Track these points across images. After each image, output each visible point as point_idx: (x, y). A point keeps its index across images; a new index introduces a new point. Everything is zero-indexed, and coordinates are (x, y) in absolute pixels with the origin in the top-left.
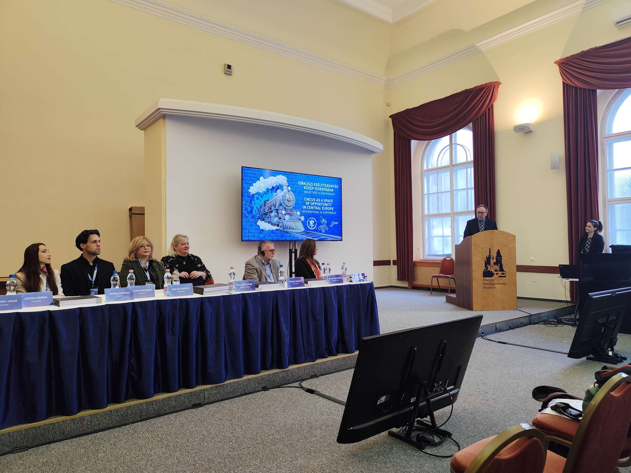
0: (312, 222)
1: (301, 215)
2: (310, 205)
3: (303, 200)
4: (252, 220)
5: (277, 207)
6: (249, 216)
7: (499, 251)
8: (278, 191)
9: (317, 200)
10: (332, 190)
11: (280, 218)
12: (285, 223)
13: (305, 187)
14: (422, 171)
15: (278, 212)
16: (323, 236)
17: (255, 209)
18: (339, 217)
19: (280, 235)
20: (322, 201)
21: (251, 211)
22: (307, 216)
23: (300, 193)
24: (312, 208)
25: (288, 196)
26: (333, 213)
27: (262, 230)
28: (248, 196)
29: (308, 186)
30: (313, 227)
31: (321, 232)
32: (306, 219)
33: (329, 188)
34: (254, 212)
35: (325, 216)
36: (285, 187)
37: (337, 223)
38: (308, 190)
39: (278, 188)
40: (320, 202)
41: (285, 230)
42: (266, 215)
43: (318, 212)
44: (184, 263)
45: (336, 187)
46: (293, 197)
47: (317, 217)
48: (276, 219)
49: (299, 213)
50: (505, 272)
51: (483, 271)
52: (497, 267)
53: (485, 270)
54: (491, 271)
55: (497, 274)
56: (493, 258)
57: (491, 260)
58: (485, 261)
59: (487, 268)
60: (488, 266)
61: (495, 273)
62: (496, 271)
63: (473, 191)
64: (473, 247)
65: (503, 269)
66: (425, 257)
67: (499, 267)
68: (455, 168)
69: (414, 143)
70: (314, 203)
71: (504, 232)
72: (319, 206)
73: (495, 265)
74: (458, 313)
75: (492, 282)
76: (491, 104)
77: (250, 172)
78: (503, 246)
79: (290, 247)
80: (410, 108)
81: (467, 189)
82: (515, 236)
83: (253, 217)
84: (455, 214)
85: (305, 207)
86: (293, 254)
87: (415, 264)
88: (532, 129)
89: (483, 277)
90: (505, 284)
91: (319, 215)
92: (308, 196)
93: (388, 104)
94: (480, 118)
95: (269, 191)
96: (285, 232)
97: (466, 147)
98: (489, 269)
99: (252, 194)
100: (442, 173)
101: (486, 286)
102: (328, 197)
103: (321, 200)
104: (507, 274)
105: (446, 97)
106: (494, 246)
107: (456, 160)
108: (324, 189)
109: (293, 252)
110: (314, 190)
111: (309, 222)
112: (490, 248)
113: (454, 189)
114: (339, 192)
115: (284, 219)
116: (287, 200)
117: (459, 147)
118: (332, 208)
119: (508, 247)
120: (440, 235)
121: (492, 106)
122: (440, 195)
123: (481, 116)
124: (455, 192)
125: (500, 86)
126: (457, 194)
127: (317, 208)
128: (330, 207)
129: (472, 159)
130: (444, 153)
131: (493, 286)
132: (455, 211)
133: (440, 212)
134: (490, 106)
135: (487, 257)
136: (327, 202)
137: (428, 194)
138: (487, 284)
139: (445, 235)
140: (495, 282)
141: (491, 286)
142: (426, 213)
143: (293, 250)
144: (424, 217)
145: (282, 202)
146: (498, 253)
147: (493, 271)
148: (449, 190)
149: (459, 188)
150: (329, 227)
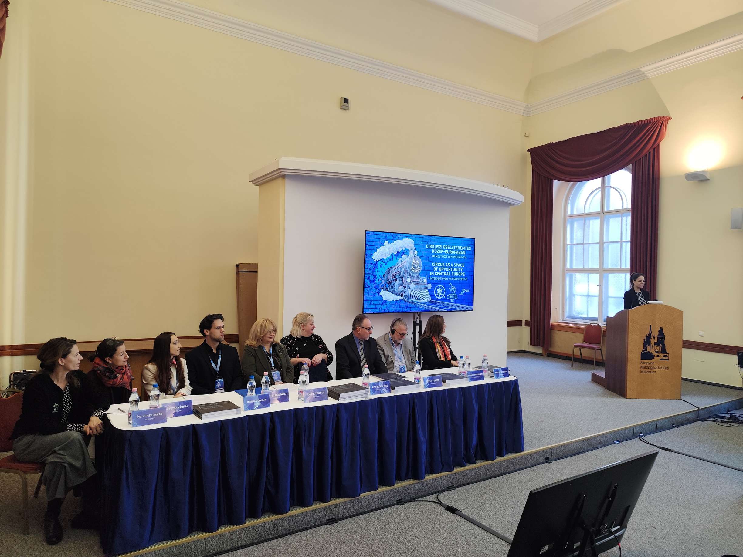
0: (439, 290)
1: (428, 283)
2: (438, 271)
3: (430, 266)
4: (374, 290)
5: (401, 275)
6: (372, 285)
7: (661, 329)
8: (404, 256)
9: (446, 265)
10: (464, 253)
11: (405, 287)
12: (410, 293)
13: (433, 251)
14: (565, 217)
15: (402, 280)
16: (452, 305)
17: (378, 277)
18: (470, 283)
19: (403, 306)
20: (452, 265)
21: (374, 280)
22: (435, 284)
23: (427, 257)
24: (441, 274)
25: (414, 261)
26: (464, 279)
27: (385, 301)
28: (371, 264)
29: (437, 249)
30: (441, 296)
31: (449, 301)
32: (433, 287)
33: (460, 251)
34: (377, 281)
35: (455, 283)
36: (412, 251)
37: (468, 290)
38: (436, 254)
39: (403, 253)
40: (450, 267)
41: (410, 300)
42: (390, 283)
43: (446, 279)
44: (305, 344)
45: (469, 248)
46: (420, 262)
47: (446, 284)
48: (401, 288)
49: (425, 281)
50: (668, 354)
51: (641, 353)
52: (658, 348)
53: (643, 351)
54: (651, 353)
55: (658, 356)
56: (654, 337)
57: (651, 339)
58: (644, 340)
59: (646, 349)
60: (647, 347)
61: (656, 355)
62: (657, 352)
63: (629, 245)
64: (630, 323)
65: (666, 350)
66: (564, 320)
67: (661, 348)
68: (607, 216)
69: (556, 183)
70: (442, 269)
71: (669, 307)
72: (448, 272)
73: (657, 346)
74: (609, 400)
75: (651, 365)
76: (657, 143)
77: (375, 236)
78: (667, 323)
79: (414, 319)
80: (554, 142)
81: (621, 242)
82: (682, 312)
83: (375, 287)
84: (604, 271)
85: (432, 273)
86: (418, 327)
87: (553, 328)
88: (708, 177)
89: (641, 359)
90: (667, 368)
91: (449, 281)
92: (436, 260)
93: (527, 135)
94: (642, 159)
95: (394, 257)
96: (409, 302)
97: (622, 191)
98: (648, 350)
99: (375, 261)
100: (589, 220)
101: (644, 370)
102: (459, 261)
103: (450, 265)
104: (670, 357)
105: (601, 132)
106: (657, 323)
107: (608, 207)
108: (455, 252)
109: (418, 324)
110: (443, 253)
111: (436, 290)
112: (651, 325)
113: (605, 241)
114: (471, 255)
115: (409, 288)
116: (413, 266)
117: (612, 190)
118: (463, 274)
119: (673, 325)
120: (584, 295)
121: (658, 146)
122: (586, 246)
123: (643, 157)
124: (605, 245)
125: (670, 121)
126: (608, 247)
127: (446, 274)
128: (460, 272)
129: (630, 206)
130: (594, 196)
131: (653, 370)
132: (605, 267)
133: (586, 267)
134: (656, 146)
135: (646, 335)
136: (457, 267)
137: (572, 244)
138: (645, 368)
139: (589, 295)
140: (656, 365)
141: (650, 370)
142: (568, 266)
143: (418, 322)
144: (566, 272)
145: (408, 268)
146: (661, 331)
147: (654, 353)
148: (599, 242)
149: (610, 241)
150: (458, 296)
